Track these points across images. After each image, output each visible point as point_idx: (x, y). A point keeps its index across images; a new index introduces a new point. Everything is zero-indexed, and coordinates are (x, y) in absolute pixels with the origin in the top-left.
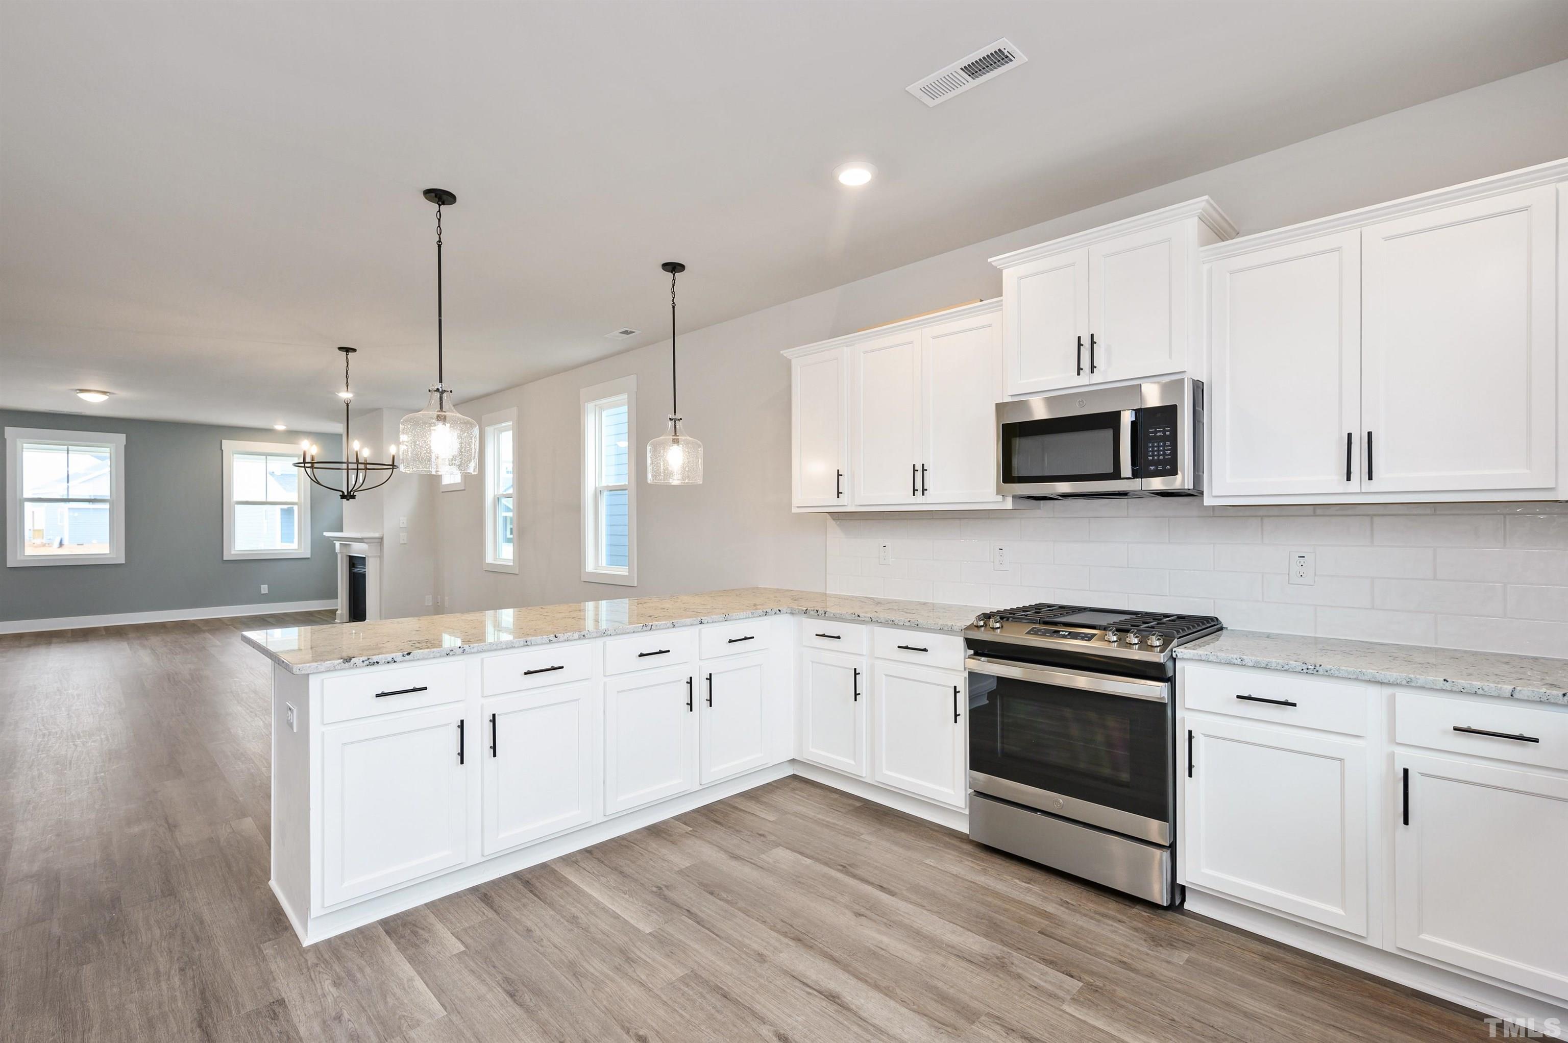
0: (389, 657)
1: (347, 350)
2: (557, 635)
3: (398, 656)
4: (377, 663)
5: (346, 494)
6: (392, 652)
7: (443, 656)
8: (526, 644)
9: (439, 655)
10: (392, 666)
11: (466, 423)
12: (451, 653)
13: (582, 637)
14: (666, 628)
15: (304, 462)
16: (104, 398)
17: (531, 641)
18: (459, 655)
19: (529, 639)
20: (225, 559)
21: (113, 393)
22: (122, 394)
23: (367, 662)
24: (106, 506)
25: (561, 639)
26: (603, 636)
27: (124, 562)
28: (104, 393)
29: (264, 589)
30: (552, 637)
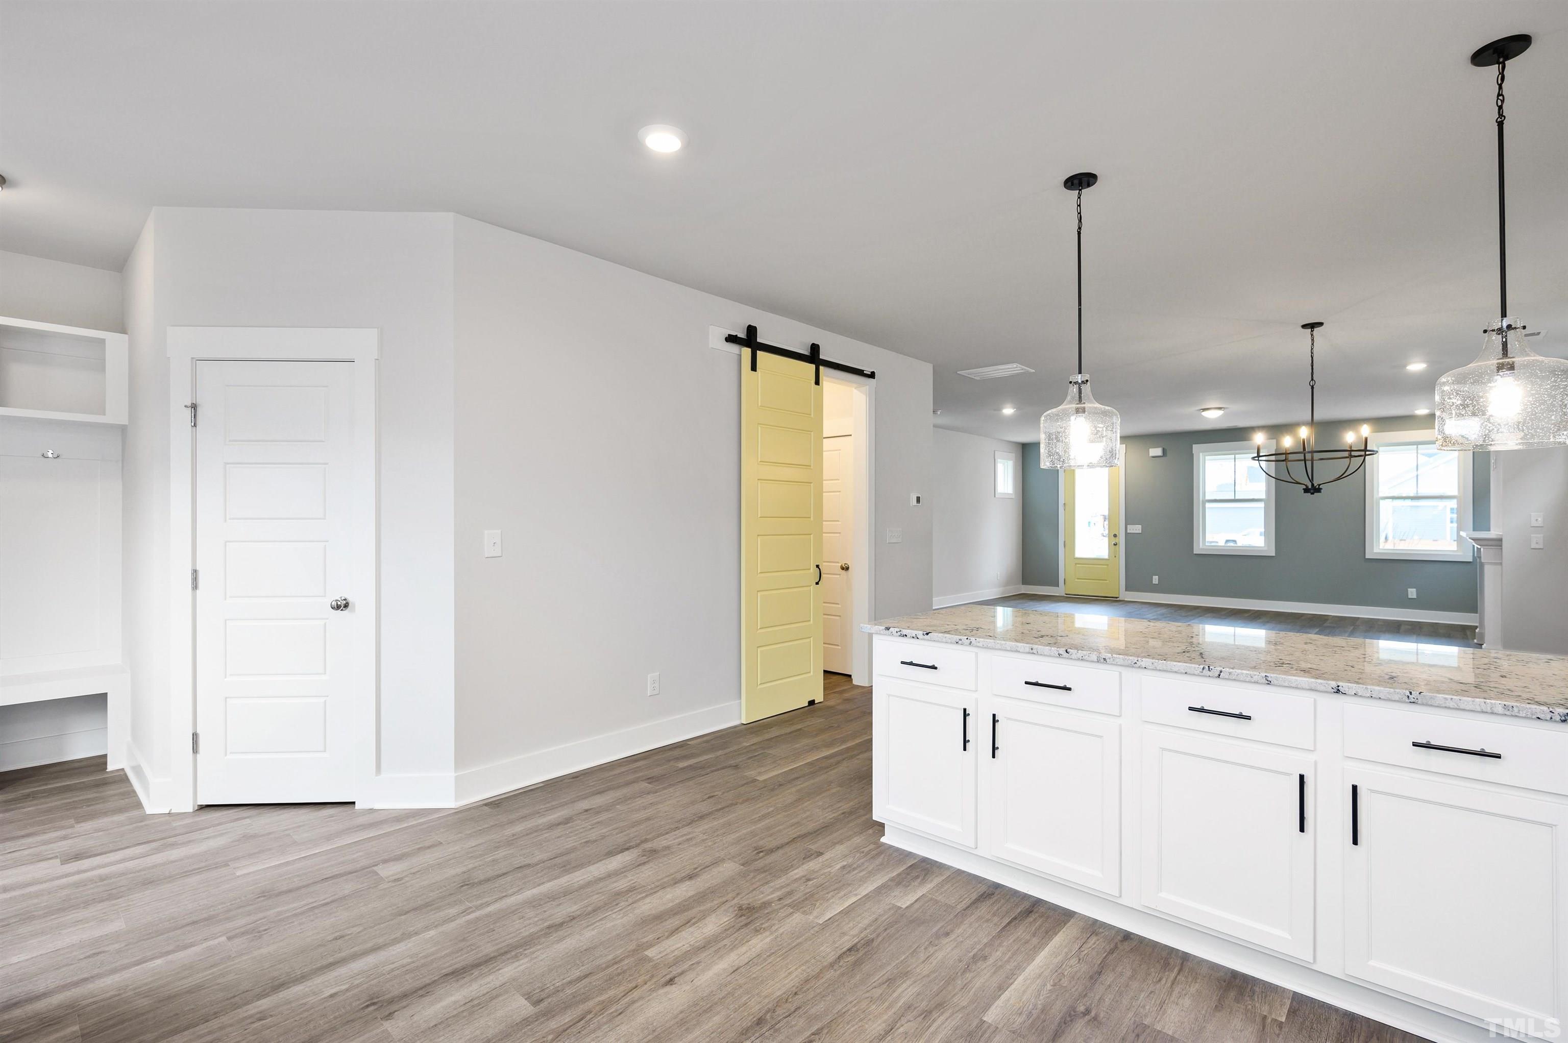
0: (914, 633)
1: (1312, 326)
2: (1068, 650)
3: (920, 634)
4: (906, 636)
5: (1310, 487)
6: (916, 630)
7: (954, 643)
8: (1031, 651)
9: (949, 641)
10: (915, 641)
11: (1105, 413)
12: (960, 642)
13: (1102, 660)
14: (1250, 682)
15: (1259, 456)
16: (1220, 412)
17: (1037, 649)
18: (966, 645)
19: (1035, 647)
20: (1367, 557)
21: (1227, 408)
22: (1234, 407)
23: (899, 633)
24: (1262, 505)
25: (1074, 656)
26: (1133, 667)
27: (1274, 555)
28: (1220, 408)
29: (1412, 593)
30: (1062, 651)
